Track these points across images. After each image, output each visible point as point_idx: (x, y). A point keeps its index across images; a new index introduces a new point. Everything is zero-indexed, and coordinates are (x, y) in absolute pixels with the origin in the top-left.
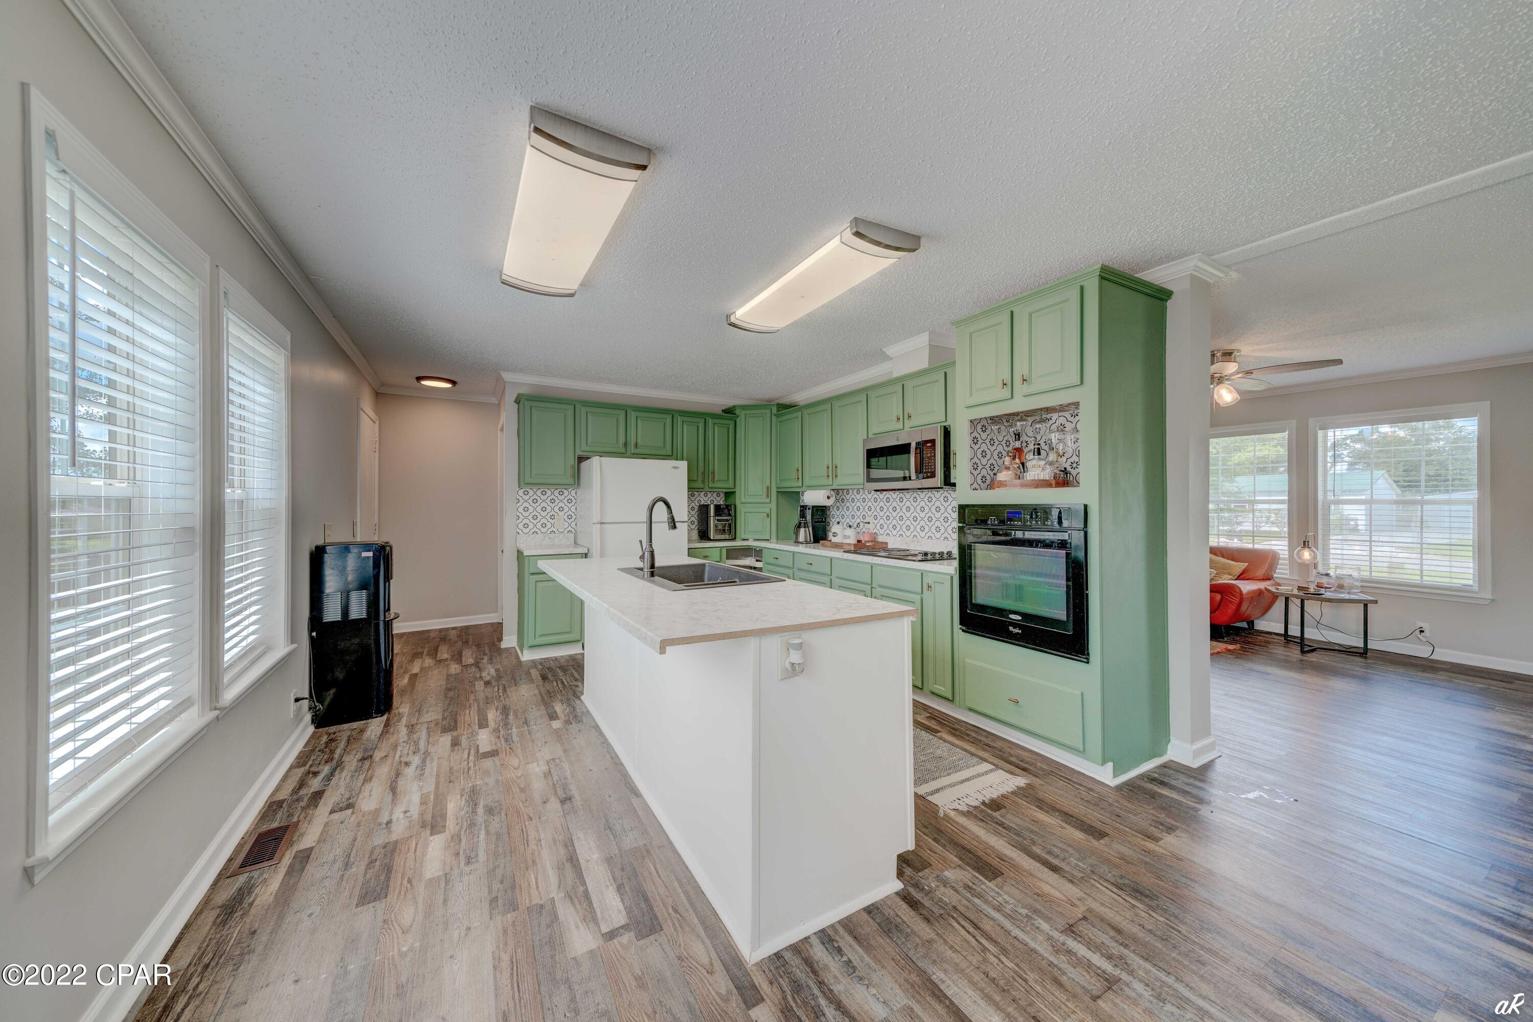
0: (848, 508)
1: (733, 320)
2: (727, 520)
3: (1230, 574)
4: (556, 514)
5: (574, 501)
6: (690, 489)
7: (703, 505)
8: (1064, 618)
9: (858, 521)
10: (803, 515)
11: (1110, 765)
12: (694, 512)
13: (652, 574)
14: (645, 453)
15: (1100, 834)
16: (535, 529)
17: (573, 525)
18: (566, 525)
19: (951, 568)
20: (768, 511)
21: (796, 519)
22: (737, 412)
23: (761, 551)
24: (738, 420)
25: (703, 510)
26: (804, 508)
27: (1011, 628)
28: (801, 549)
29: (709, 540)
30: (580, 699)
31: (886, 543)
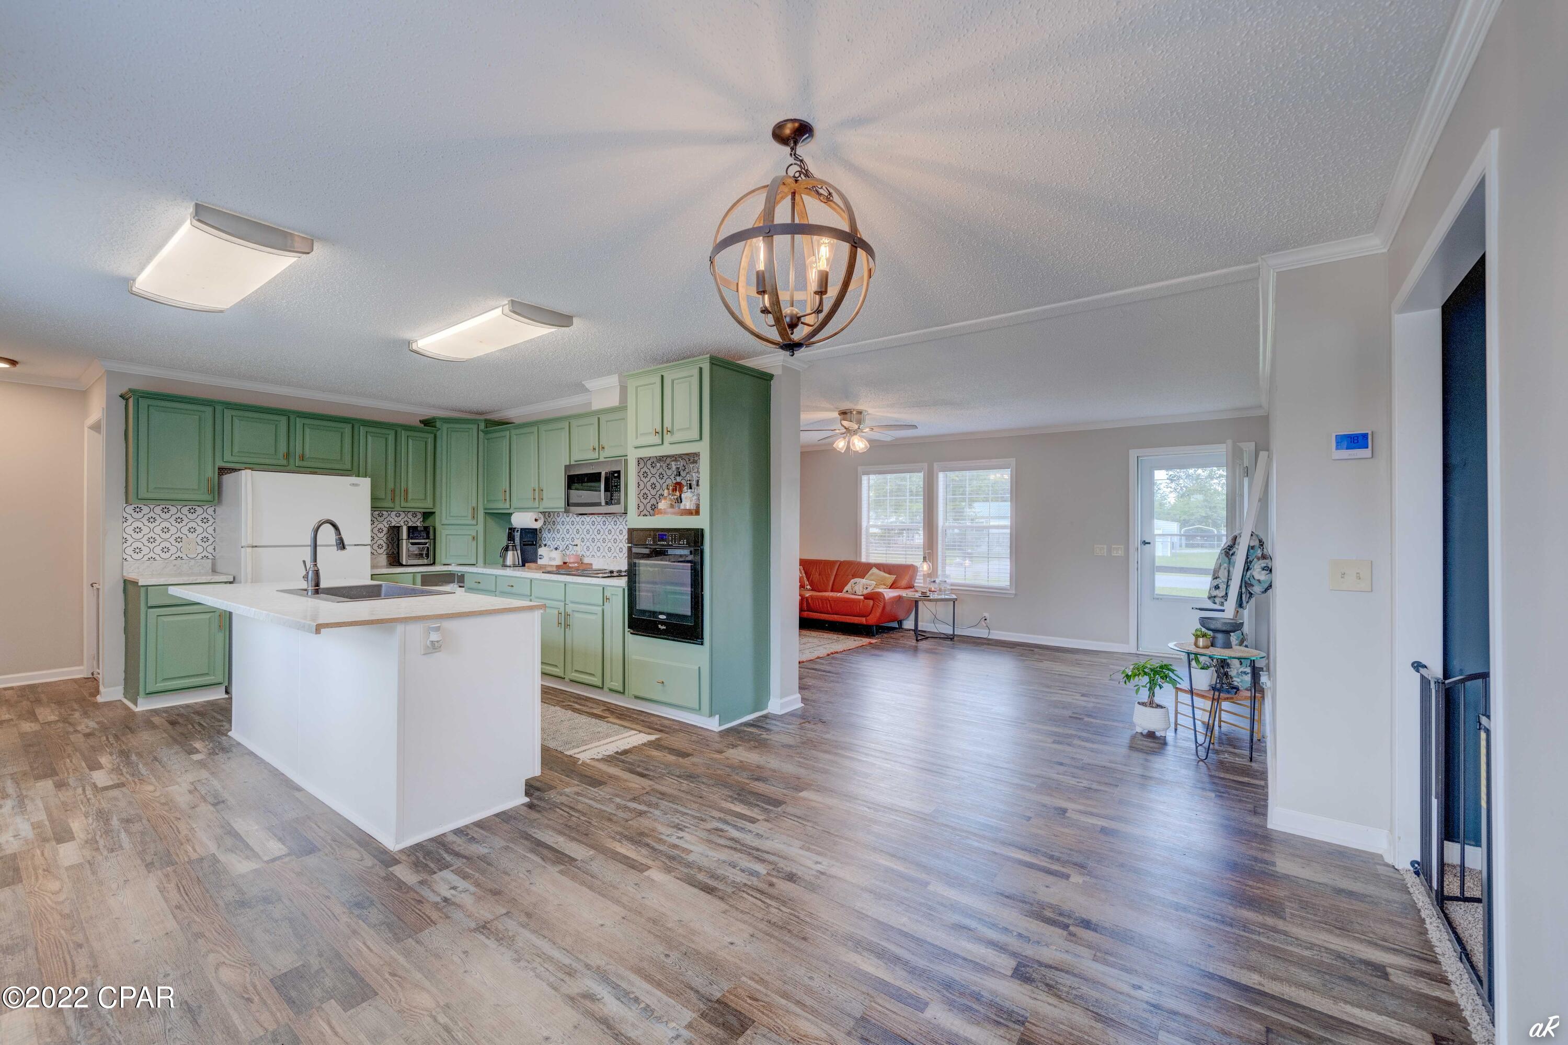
0: (558, 531)
1: (414, 347)
2: (426, 544)
3: (884, 585)
4: (184, 537)
5: (211, 521)
6: (374, 508)
7: (394, 527)
8: (689, 614)
9: (568, 543)
10: (511, 537)
11: (717, 716)
12: (382, 535)
13: (317, 592)
14: (313, 466)
15: (685, 755)
16: (152, 554)
17: (210, 549)
18: (200, 549)
19: (623, 582)
20: (475, 534)
21: (504, 542)
22: (438, 424)
23: (463, 576)
24: (438, 433)
25: (394, 532)
26: (512, 530)
27: (660, 626)
28: (509, 572)
29: (401, 565)
30: (226, 735)
31: (591, 564)
